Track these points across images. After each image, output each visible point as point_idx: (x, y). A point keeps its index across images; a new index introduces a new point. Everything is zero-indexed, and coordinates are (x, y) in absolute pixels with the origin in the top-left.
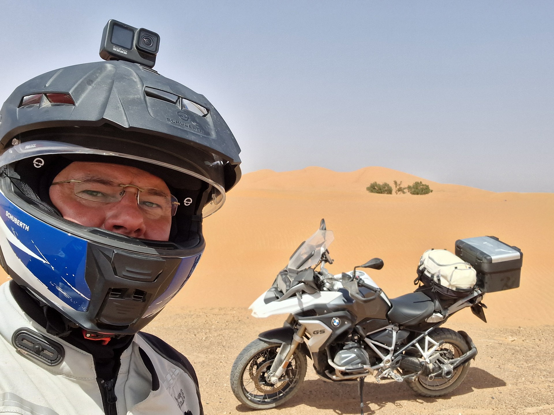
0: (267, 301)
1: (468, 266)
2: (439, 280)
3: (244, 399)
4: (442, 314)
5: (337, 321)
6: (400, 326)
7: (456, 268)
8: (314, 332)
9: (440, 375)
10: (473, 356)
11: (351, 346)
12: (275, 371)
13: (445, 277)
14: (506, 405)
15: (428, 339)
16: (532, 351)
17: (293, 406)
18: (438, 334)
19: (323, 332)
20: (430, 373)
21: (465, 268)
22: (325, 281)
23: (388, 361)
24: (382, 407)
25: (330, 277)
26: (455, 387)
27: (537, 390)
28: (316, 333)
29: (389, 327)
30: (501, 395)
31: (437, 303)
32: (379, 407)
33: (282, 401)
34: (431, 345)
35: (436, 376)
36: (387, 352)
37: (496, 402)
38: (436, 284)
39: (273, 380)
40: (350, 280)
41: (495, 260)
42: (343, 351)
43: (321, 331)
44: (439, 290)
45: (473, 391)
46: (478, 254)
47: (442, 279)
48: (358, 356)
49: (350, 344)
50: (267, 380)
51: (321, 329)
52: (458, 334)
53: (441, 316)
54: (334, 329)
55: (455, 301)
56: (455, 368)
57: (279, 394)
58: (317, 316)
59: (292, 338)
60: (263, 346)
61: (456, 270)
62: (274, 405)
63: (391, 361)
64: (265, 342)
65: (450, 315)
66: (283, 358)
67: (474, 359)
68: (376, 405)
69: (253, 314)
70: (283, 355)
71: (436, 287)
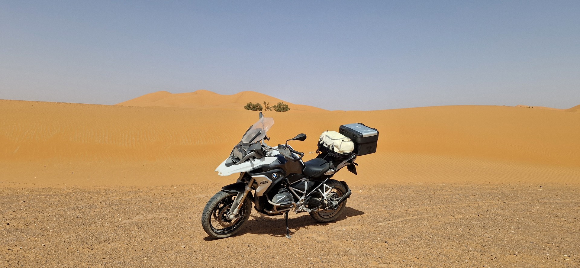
0: (228, 165)
1: (349, 140)
2: (333, 149)
3: (211, 232)
4: (334, 170)
5: (275, 175)
6: (309, 179)
7: (343, 141)
8: (261, 182)
9: (331, 208)
10: (348, 196)
11: (283, 191)
12: (233, 211)
13: (337, 147)
14: (367, 223)
15: (325, 185)
16: (374, 197)
17: (242, 235)
18: (330, 183)
19: (266, 182)
20: (326, 207)
21: (348, 141)
22: (266, 150)
23: (302, 200)
24: (297, 230)
25: (270, 148)
26: (338, 216)
27: (382, 215)
28: (262, 183)
29: (303, 179)
30: (364, 219)
31: (331, 163)
32: (296, 230)
33: (235, 232)
34: (327, 189)
35: (329, 208)
36: (301, 195)
37: (361, 222)
38: (331, 151)
39: (231, 217)
40: (284, 148)
41: (364, 136)
42: (278, 194)
43: (265, 182)
44: (332, 154)
45: (347, 218)
46: (354, 133)
47: (335, 148)
48: (288, 197)
49: (282, 190)
50: (227, 218)
51: (265, 181)
52: (340, 182)
53: (333, 171)
54: (274, 180)
55: (341, 161)
56: (339, 203)
57: (233, 228)
58: (263, 172)
59: (245, 189)
60: (225, 195)
61: (343, 142)
62: (230, 235)
63: (304, 200)
64: (227, 192)
65: (338, 170)
66: (238, 202)
67: (349, 198)
68: (294, 230)
69: (219, 174)
70: (238, 200)
71: (331, 153)
